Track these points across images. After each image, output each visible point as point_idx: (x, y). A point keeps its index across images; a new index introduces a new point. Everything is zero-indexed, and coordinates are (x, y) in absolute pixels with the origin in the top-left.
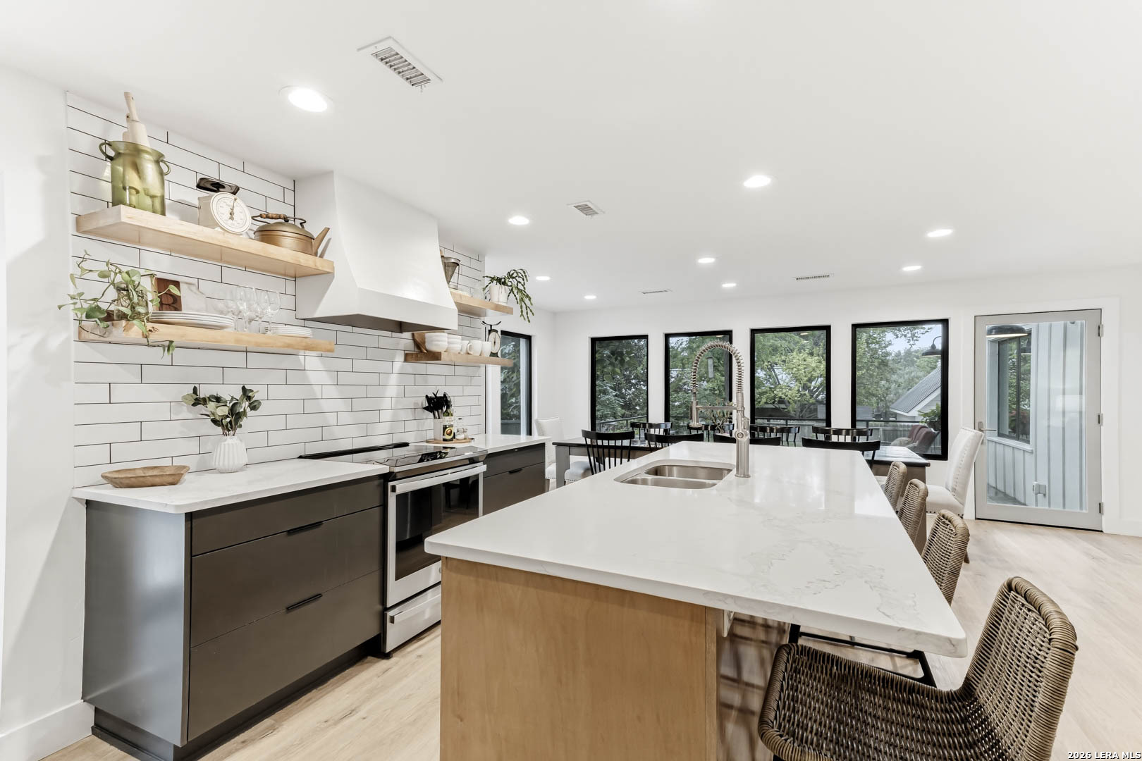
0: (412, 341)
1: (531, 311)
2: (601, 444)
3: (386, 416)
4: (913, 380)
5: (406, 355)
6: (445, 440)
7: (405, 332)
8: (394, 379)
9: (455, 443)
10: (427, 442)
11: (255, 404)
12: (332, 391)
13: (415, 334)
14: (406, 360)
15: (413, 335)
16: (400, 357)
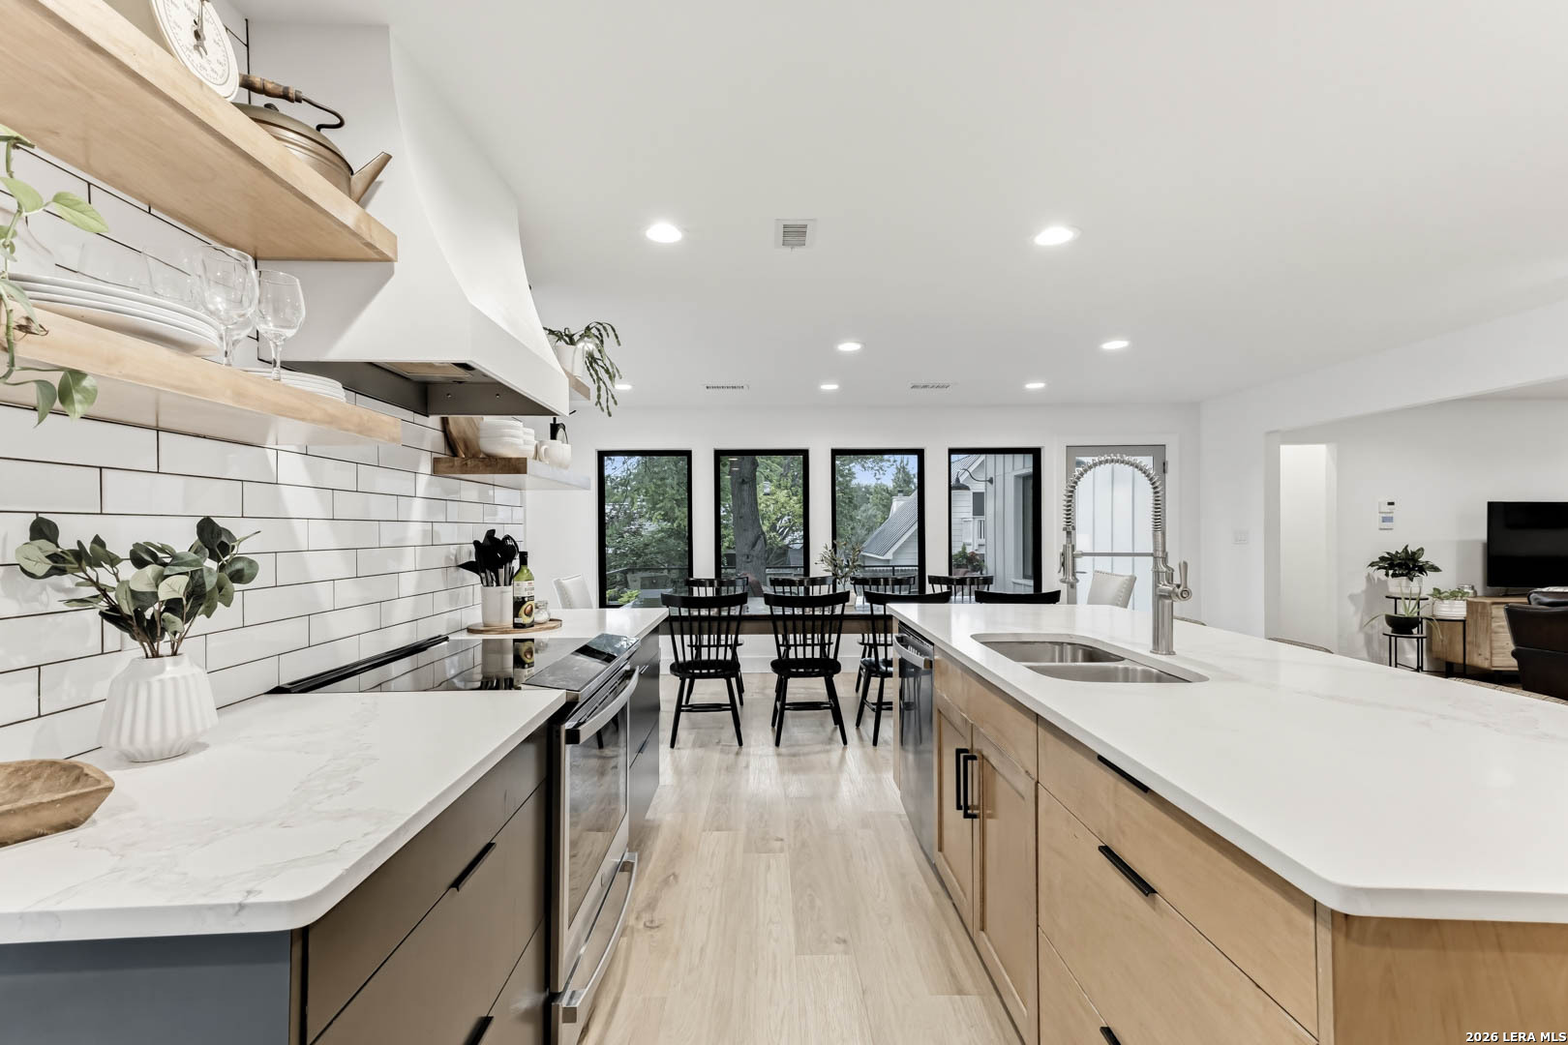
0: (441, 434)
1: (613, 398)
2: (687, 614)
3: (408, 584)
4: (870, 518)
5: (436, 461)
6: (516, 626)
7: (433, 414)
8: (418, 509)
9: (536, 630)
10: (470, 631)
11: (239, 566)
12: (322, 534)
13: (450, 421)
14: (435, 472)
15: (445, 422)
16: (426, 467)
